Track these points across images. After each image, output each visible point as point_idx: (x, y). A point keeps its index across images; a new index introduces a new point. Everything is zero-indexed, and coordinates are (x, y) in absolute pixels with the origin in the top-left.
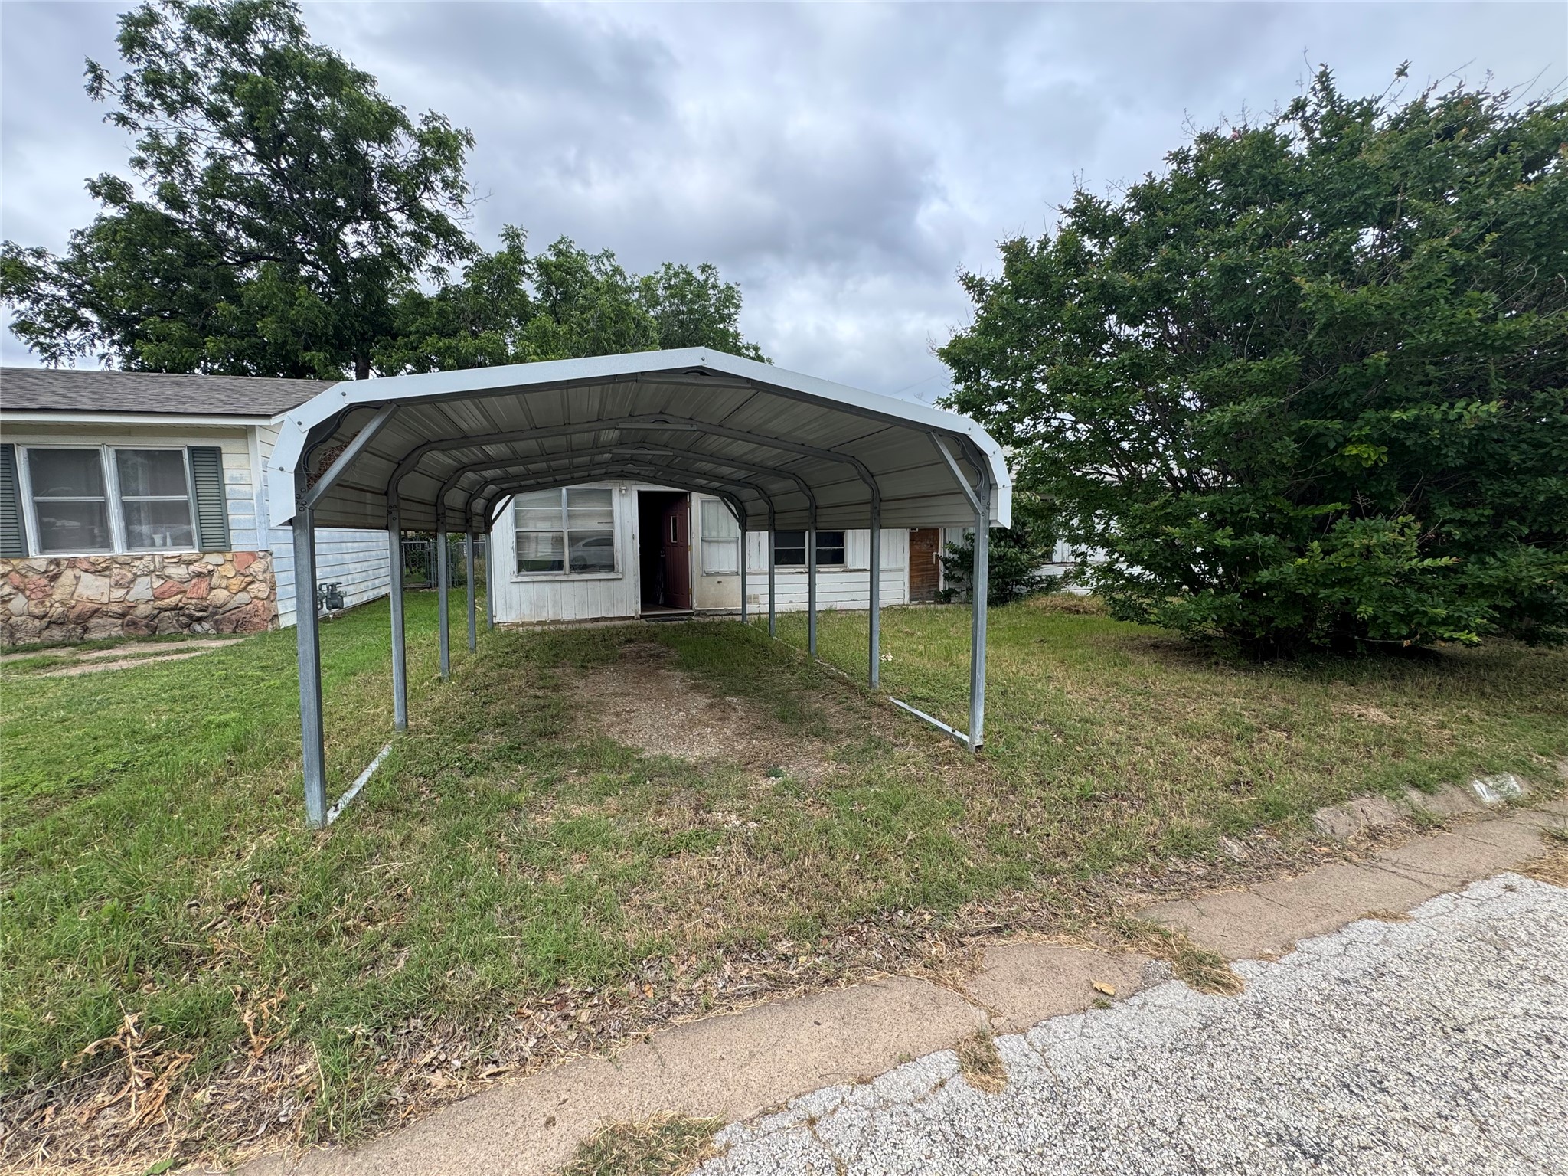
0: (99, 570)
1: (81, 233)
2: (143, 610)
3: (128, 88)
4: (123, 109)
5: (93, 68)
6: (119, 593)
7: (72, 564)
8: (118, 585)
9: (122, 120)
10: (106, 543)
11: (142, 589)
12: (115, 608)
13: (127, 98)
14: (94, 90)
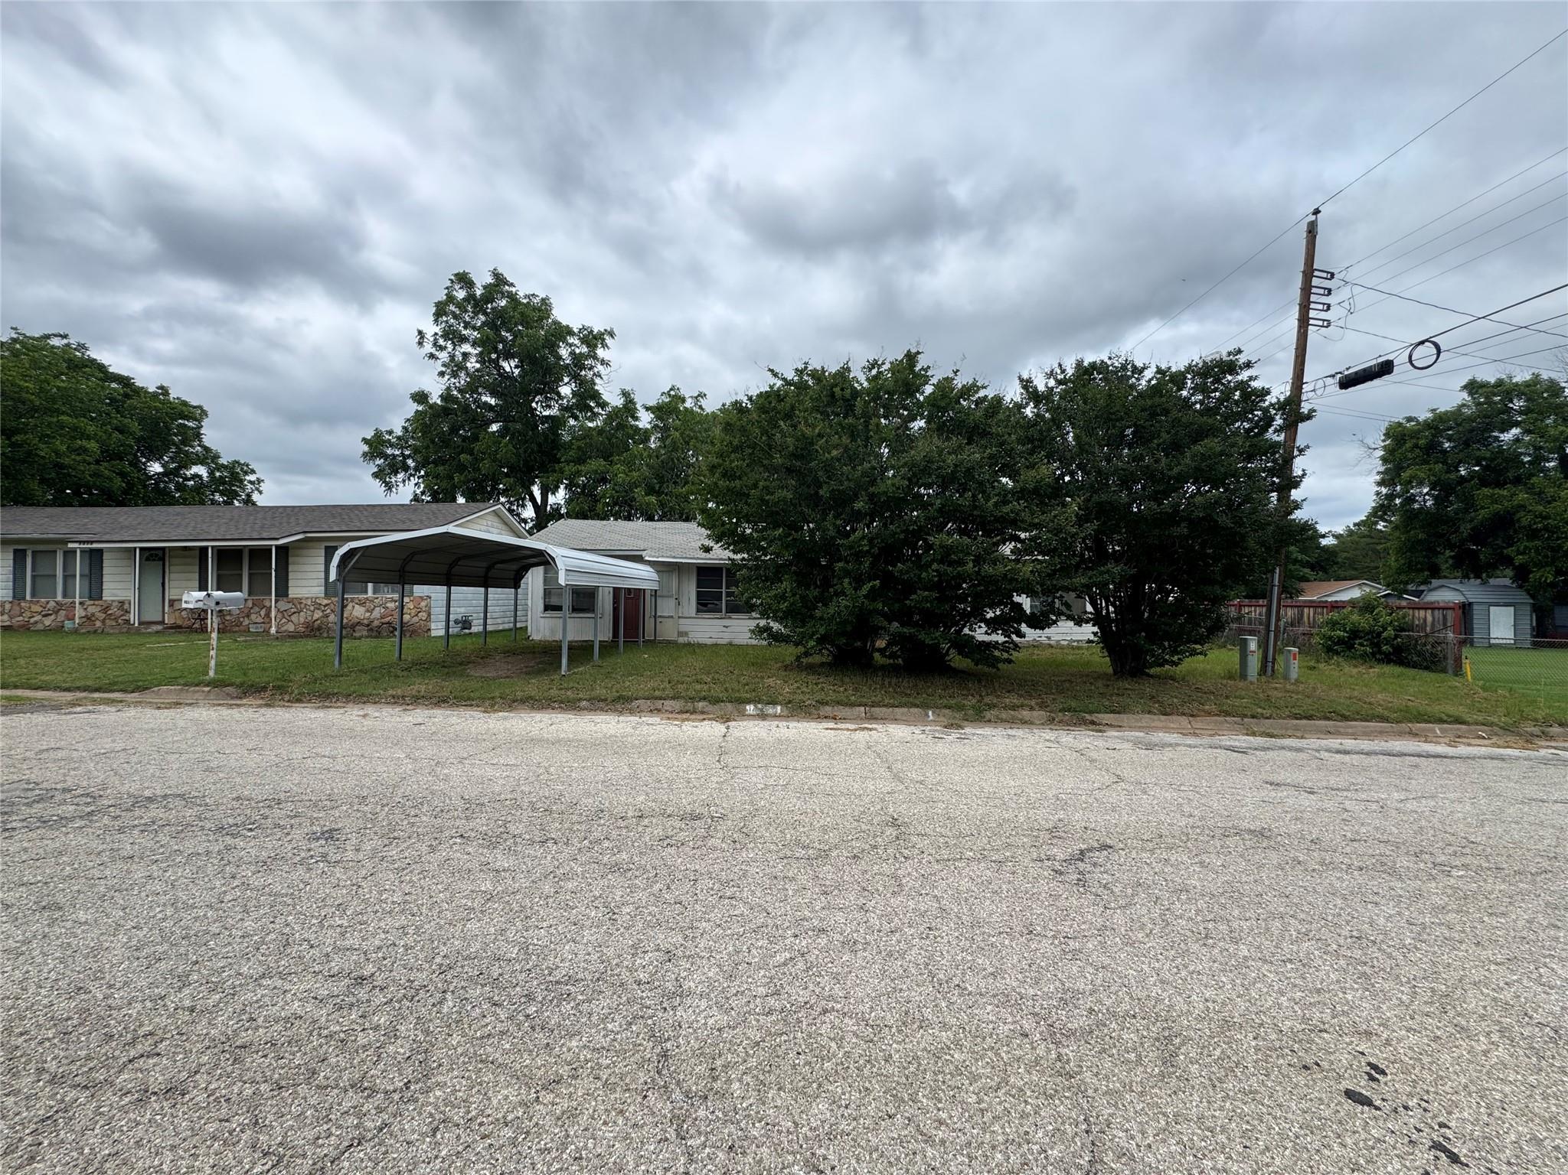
0: (362, 604)
1: (408, 420)
2: (376, 623)
3: (435, 339)
4: (433, 351)
5: (420, 333)
6: (368, 614)
7: (352, 600)
8: (368, 611)
9: (432, 356)
10: (366, 592)
11: (377, 613)
12: (366, 622)
13: (435, 344)
14: (420, 343)
